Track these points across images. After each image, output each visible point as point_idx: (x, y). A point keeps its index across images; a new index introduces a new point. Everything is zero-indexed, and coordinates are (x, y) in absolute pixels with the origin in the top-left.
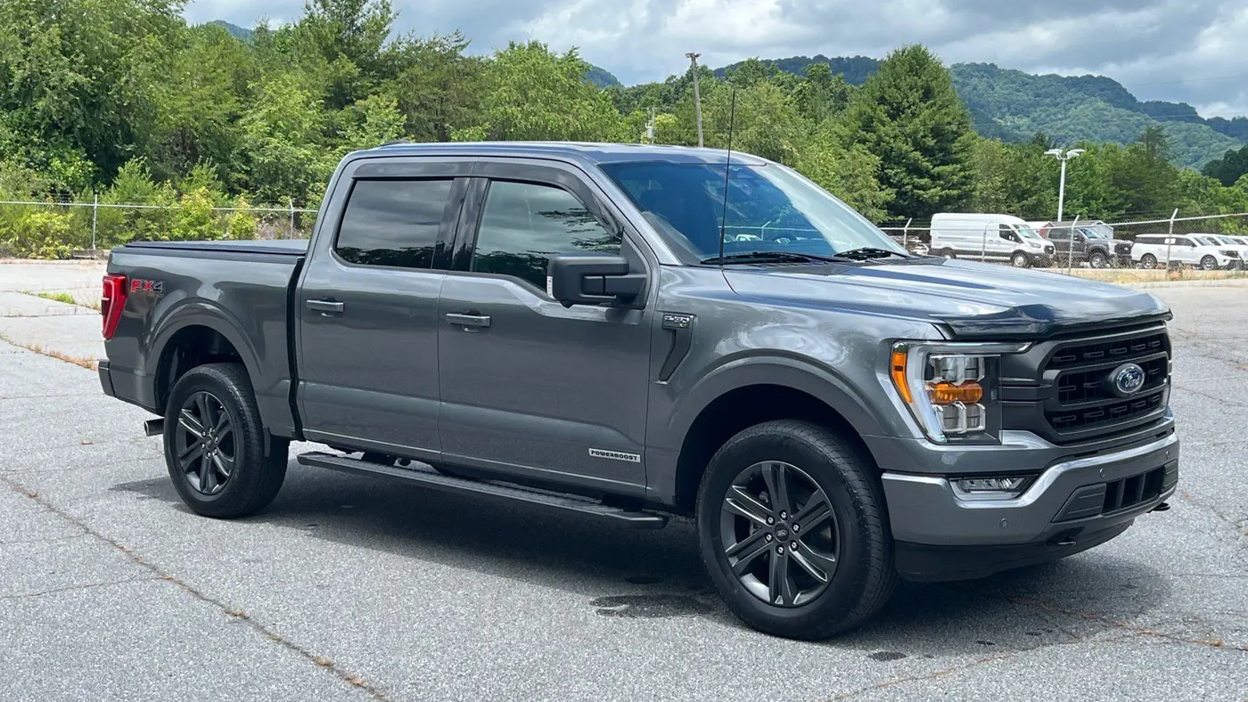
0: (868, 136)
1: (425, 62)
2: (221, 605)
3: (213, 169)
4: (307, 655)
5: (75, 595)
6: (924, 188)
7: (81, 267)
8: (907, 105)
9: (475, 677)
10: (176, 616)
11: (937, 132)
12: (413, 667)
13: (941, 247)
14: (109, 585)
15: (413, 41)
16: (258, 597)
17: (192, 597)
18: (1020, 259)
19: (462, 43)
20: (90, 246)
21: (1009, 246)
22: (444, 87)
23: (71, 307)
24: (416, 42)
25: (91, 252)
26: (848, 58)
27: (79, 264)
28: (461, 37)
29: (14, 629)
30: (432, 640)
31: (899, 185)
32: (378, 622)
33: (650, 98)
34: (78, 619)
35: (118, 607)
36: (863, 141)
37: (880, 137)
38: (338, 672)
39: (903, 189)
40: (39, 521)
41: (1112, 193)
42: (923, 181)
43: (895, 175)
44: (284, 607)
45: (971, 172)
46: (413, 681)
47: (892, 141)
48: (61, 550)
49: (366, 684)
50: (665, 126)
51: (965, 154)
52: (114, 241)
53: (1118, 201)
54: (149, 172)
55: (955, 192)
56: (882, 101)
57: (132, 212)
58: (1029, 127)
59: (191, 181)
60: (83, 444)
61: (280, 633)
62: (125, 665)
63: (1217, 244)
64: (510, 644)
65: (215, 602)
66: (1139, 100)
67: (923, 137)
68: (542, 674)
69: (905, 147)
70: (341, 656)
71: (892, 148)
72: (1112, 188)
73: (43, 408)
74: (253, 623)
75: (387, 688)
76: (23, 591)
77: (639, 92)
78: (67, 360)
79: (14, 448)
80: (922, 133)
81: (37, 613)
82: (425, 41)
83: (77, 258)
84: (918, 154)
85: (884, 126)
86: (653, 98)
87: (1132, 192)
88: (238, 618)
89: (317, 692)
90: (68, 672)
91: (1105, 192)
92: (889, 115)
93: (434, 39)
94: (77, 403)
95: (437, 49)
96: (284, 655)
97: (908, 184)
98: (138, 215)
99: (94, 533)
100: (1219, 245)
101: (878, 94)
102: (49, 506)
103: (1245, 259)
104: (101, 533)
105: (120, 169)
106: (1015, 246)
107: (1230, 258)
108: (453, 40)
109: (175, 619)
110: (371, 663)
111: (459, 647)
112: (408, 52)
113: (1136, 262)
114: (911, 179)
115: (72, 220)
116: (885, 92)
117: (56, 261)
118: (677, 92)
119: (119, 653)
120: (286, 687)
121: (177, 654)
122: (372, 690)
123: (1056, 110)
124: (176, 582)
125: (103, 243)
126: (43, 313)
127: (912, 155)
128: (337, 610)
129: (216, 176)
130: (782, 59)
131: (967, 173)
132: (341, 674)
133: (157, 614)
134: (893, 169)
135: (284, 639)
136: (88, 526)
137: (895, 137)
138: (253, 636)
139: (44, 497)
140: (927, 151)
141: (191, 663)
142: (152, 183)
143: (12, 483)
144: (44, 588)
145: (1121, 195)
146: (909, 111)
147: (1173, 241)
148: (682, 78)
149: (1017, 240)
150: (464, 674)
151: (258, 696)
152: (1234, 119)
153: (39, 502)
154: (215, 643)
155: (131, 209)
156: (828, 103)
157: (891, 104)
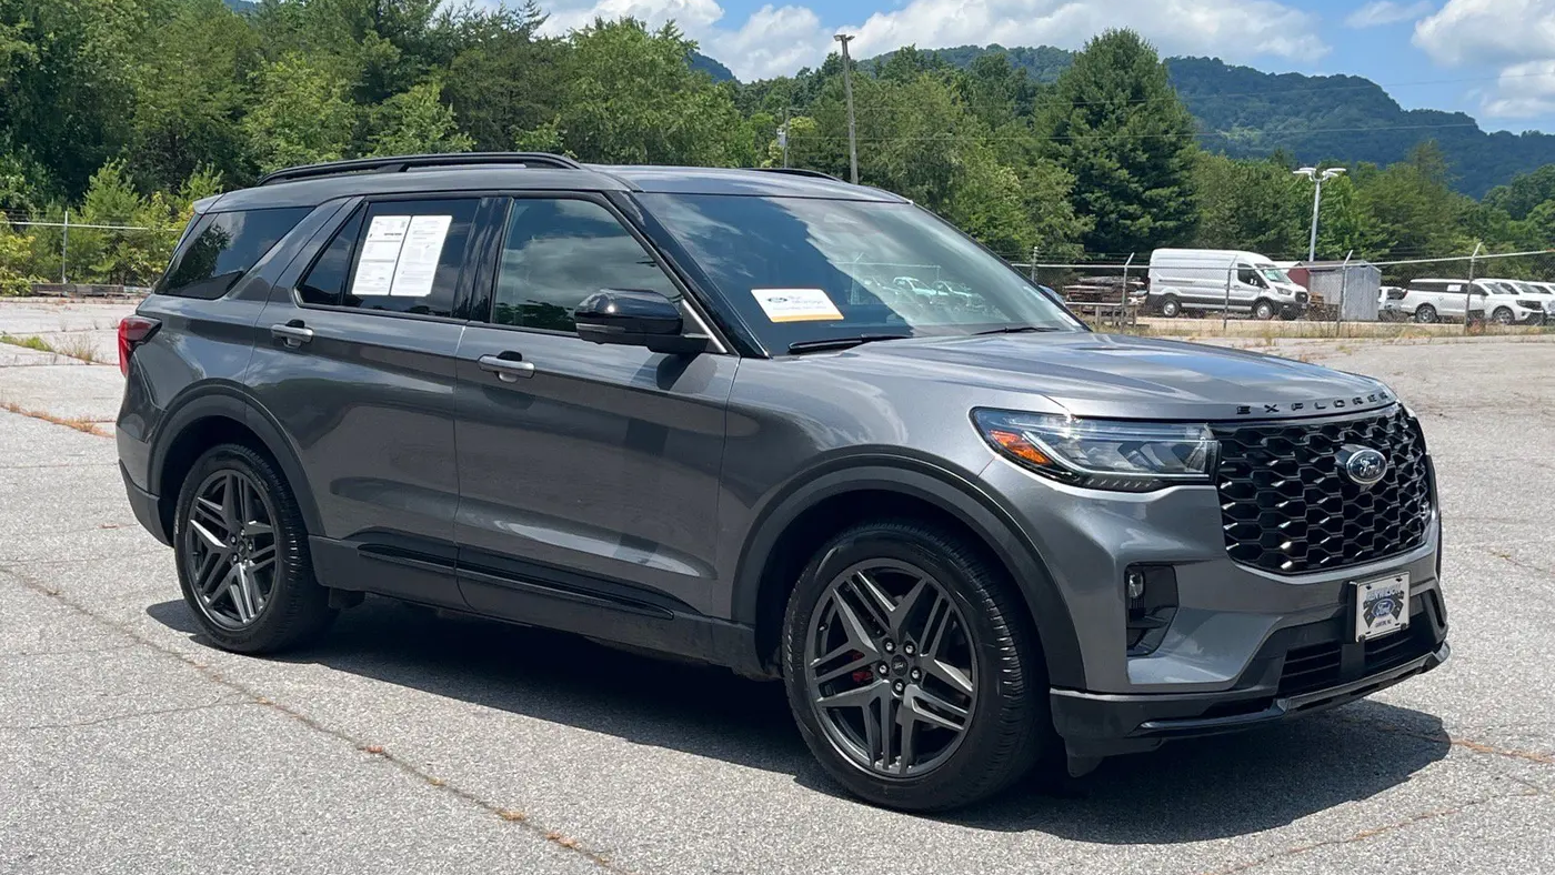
0: (1061, 149)
1: (488, 43)
2: (348, 739)
3: (218, 178)
4: (485, 805)
5: (142, 724)
6: (1133, 217)
7: (48, 306)
8: (1112, 108)
9: (727, 836)
10: (290, 753)
11: (1149, 145)
12: (637, 822)
13: (1162, 293)
14: (187, 710)
15: (471, 14)
16: (397, 728)
17: (305, 728)
18: (1264, 309)
19: (538, 18)
20: (60, 279)
21: (1250, 293)
22: (515, 76)
23: (47, 356)
24: (476, 16)
25: (60, 288)
26: (1031, 49)
27: (46, 302)
28: (536, 10)
29: (71, 769)
30: (652, 787)
31: (1102, 213)
32: (571, 761)
33: (775, 97)
34: (155, 757)
35: (207, 741)
36: (1056, 156)
37: (1076, 149)
38: (536, 828)
39: (1106, 219)
40: (68, 626)
41: (1373, 226)
42: (1131, 209)
43: (1096, 200)
44: (436, 741)
45: (1193, 198)
46: (642, 842)
47: (1091, 156)
48: (109, 664)
49: (580, 845)
50: (801, 132)
51: (1186, 173)
52: (89, 273)
53: (1381, 237)
54: (132, 183)
55: (1171, 224)
56: (1079, 102)
57: (113, 235)
58: (1262, 142)
59: (188, 194)
60: (104, 527)
61: (440, 776)
62: (237, 819)
63: (1513, 292)
64: (760, 792)
65: (338, 734)
66: (1404, 107)
67: (1131, 150)
68: (818, 834)
69: (1109, 164)
70: (533, 807)
71: (1092, 165)
72: (1373, 220)
73: (39, 482)
74: (400, 762)
75: (610, 851)
76: (70, 718)
77: (761, 89)
78: (56, 421)
79: (12, 532)
80: (1129, 146)
81: (97, 749)
82: (488, 15)
83: (42, 295)
84: (1124, 173)
85: (1082, 135)
86: (779, 97)
87: (1398, 225)
88: (377, 756)
89: (513, 855)
90: (159, 827)
91: (1364, 225)
92: (1088, 122)
93: (500, 12)
94: (83, 476)
95: (505, 26)
96: (453, 807)
97: (1112, 212)
98: (120, 239)
99: (147, 642)
100: (1517, 293)
101: (1073, 94)
102: (78, 607)
103: (1549, 313)
104: (157, 641)
105: (92, 179)
106: (1259, 291)
107: (1530, 310)
108: (526, 14)
109: (289, 757)
110: (578, 817)
111: (693, 796)
112: (465, 28)
113: (1409, 314)
114: (1117, 206)
115: (33, 244)
116: (1083, 92)
117: (17, 299)
118: (811, 89)
119: (224, 802)
120: (469, 850)
121: (305, 804)
122: (589, 855)
123: (1298, 120)
124: (278, 708)
125: (77, 276)
126: (12, 363)
127: (1117, 173)
128: (509, 745)
129: (221, 187)
130: (946, 48)
131: (1189, 198)
132: (540, 832)
133: (263, 751)
134: (1093, 193)
135: (448, 784)
136: (138, 634)
137: (1095, 151)
138: (403, 780)
139: (68, 595)
140: (1136, 169)
141: (328, 815)
142: (136, 196)
143: (19, 576)
144: (97, 716)
145: (1384, 230)
146: (1114, 117)
147: (1458, 288)
148: (818, 70)
149: (1261, 284)
150: (711, 833)
151: (434, 862)
152: (1524, 133)
153: (63, 601)
154: (354, 789)
155: (111, 230)
156: (1009, 105)
157: (1090, 108)
